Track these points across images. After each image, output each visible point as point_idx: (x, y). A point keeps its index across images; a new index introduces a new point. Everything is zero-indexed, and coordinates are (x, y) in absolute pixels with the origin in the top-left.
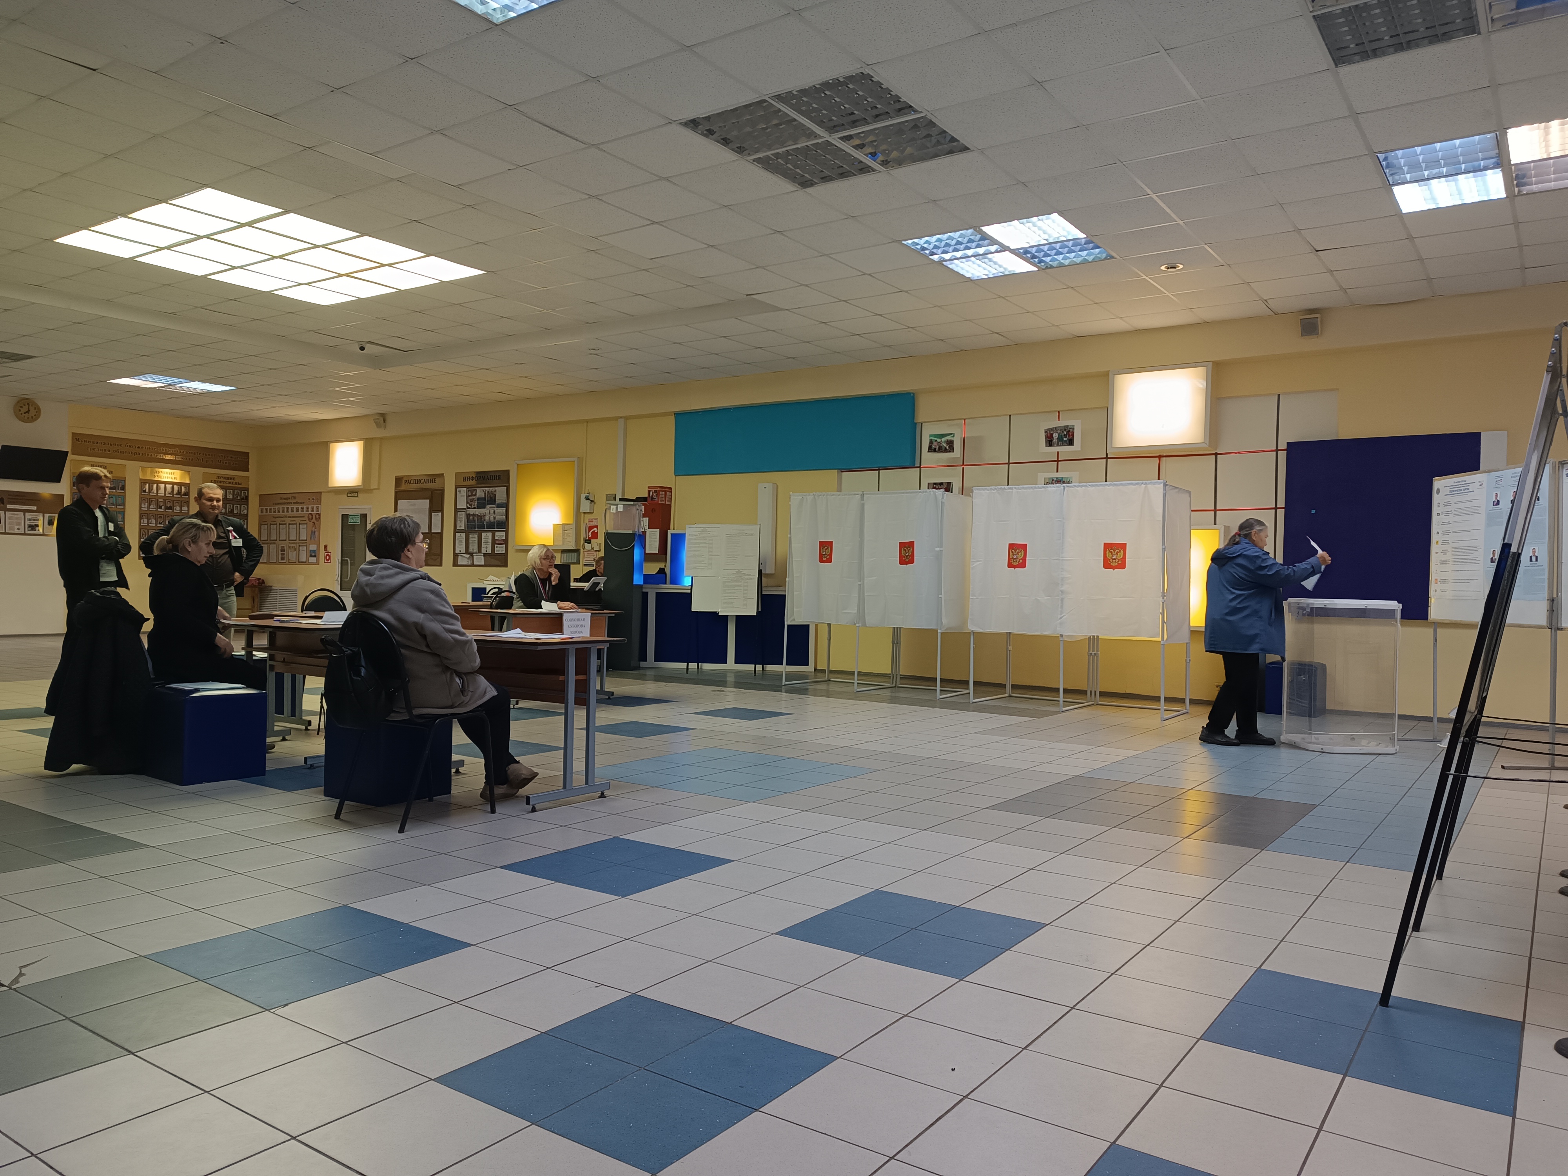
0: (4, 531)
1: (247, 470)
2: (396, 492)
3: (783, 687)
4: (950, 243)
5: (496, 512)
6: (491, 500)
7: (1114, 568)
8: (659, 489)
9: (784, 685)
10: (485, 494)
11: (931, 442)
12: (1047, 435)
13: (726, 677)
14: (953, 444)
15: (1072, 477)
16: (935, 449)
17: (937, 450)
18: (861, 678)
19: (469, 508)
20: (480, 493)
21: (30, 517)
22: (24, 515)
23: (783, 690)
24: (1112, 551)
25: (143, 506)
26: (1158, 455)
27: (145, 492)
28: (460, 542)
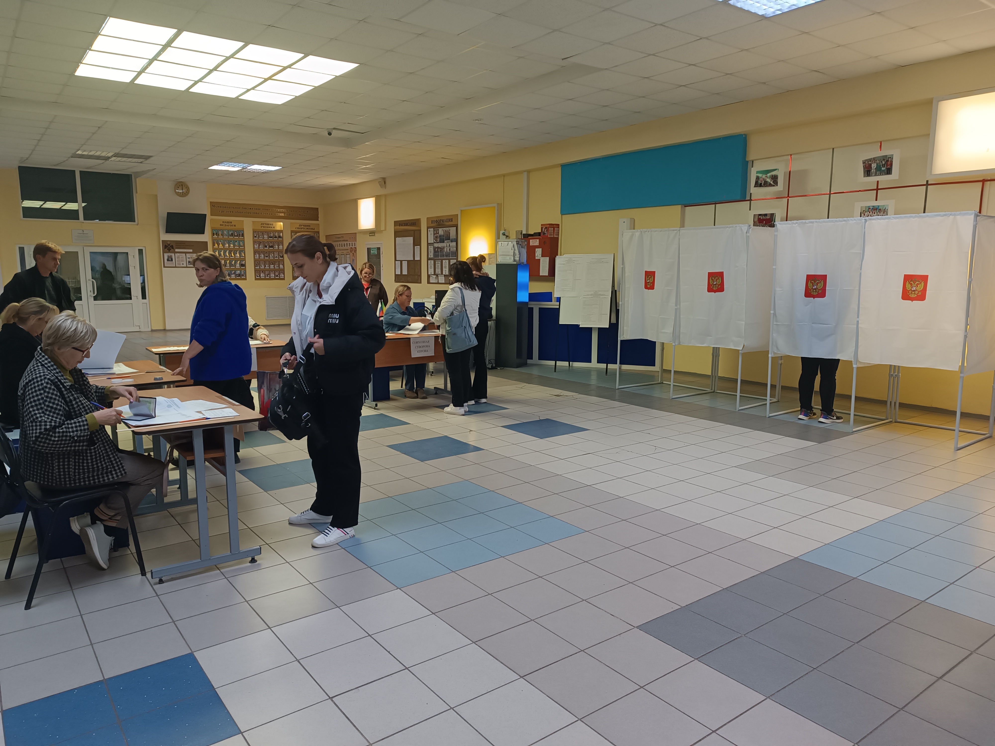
0: (175, 266)
1: (317, 219)
2: (395, 232)
5: (450, 245)
6: (448, 237)
7: (912, 299)
8: (548, 226)
9: (618, 389)
10: (444, 232)
11: (758, 178)
12: (865, 166)
13: (589, 374)
14: (777, 178)
15: (888, 205)
16: (761, 184)
17: (762, 185)
19: (435, 243)
20: (441, 231)
21: (189, 256)
22: (186, 255)
24: (912, 282)
26: (982, 179)
27: (256, 237)
28: (431, 267)
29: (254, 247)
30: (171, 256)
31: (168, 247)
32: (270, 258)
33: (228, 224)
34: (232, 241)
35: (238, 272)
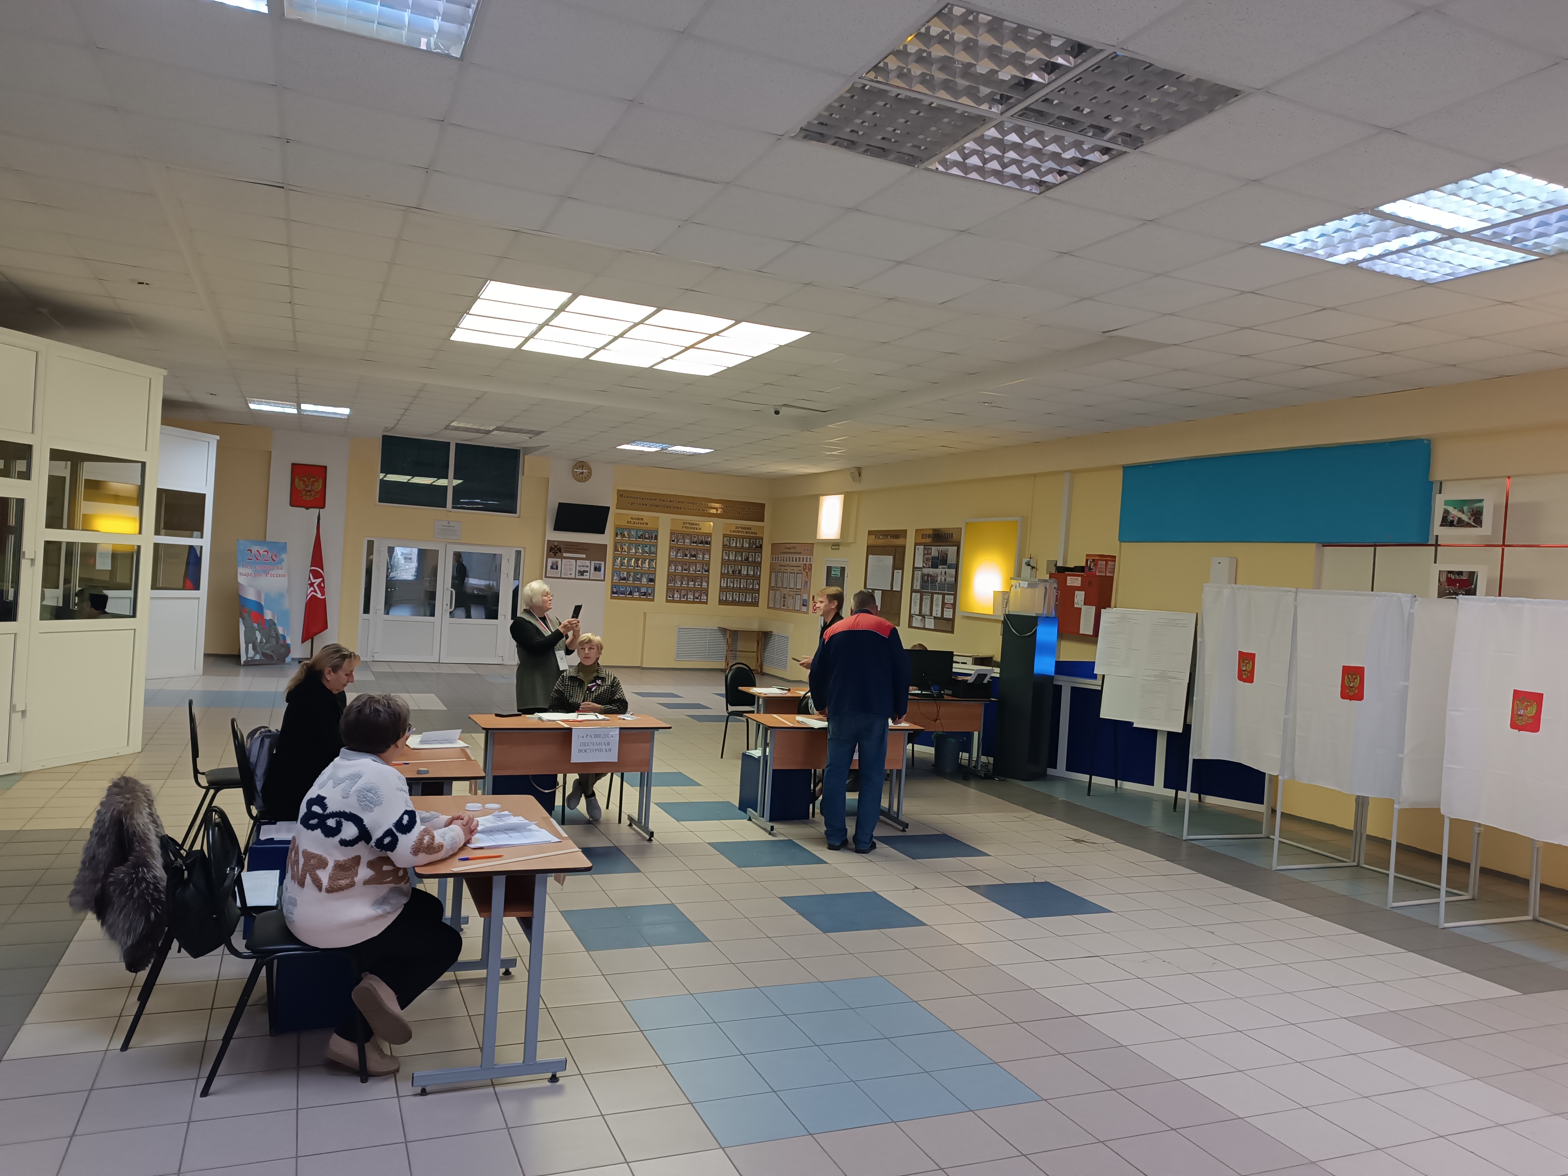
0: (559, 576)
1: (762, 520)
2: (867, 547)
4: (1346, 237)
5: (947, 573)
6: (943, 560)
8: (1097, 558)
10: (939, 553)
11: (1447, 512)
16: (1452, 522)
17: (1455, 523)
19: (925, 567)
20: (935, 551)
21: (580, 564)
22: (576, 562)
27: (673, 541)
28: (915, 602)
29: (670, 555)
30: (557, 562)
31: (555, 550)
32: (690, 572)
33: (638, 521)
34: (642, 545)
35: (643, 590)
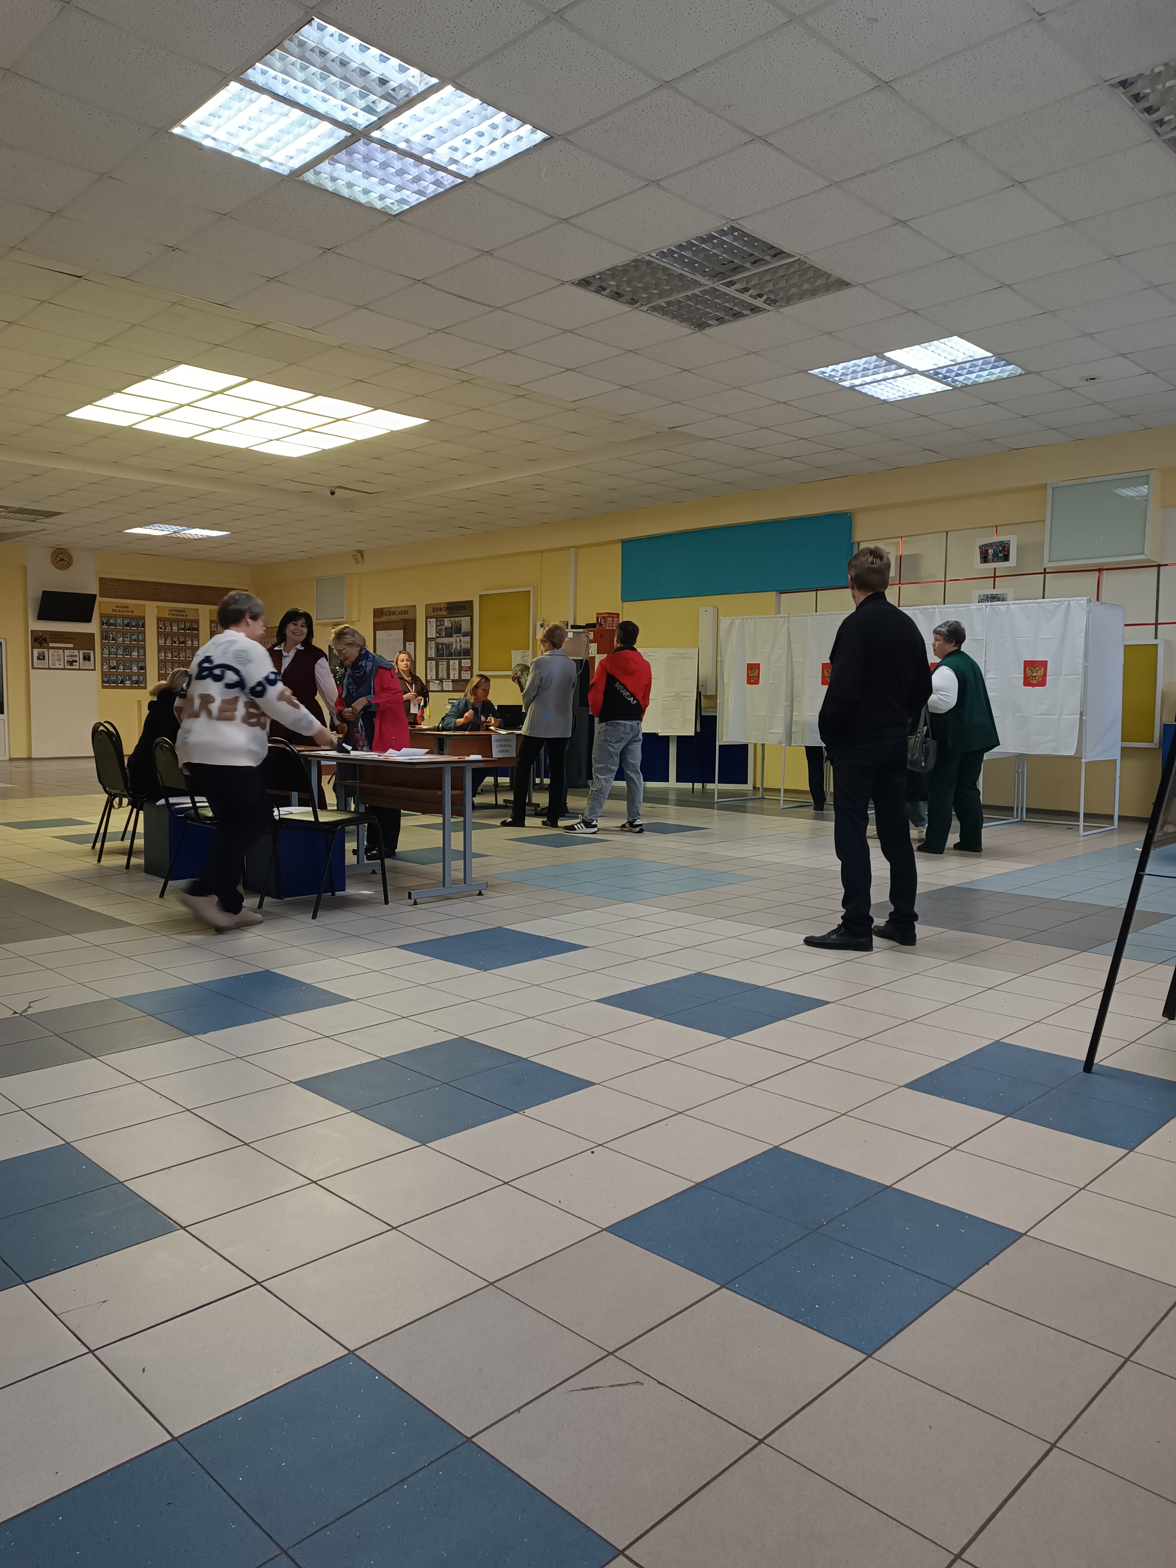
0: (48, 667)
2: (375, 624)
3: (715, 804)
4: (857, 370)
5: (462, 641)
6: (457, 630)
7: (1033, 685)
8: (606, 615)
9: (716, 803)
10: (452, 623)
12: (982, 551)
13: (668, 795)
15: (1006, 594)
18: (786, 795)
19: (438, 637)
20: (447, 623)
21: (68, 654)
22: (64, 652)
23: (716, 807)
24: (1032, 668)
25: (160, 641)
26: (1097, 568)
27: (161, 628)
28: (431, 669)
29: (159, 643)
30: (43, 653)
31: (40, 640)
32: (181, 659)
33: (123, 609)
34: (129, 633)
35: (134, 678)
